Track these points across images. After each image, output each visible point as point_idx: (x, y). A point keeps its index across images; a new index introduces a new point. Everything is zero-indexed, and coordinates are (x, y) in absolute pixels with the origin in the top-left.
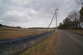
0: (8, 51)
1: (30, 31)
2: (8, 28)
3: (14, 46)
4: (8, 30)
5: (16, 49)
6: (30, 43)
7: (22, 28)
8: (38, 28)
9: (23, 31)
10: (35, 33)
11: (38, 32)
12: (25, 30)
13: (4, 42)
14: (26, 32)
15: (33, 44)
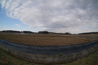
0: (54, 58)
1: (82, 38)
2: (56, 35)
3: (62, 54)
4: (55, 36)
5: (64, 57)
6: (81, 52)
7: (71, 34)
8: (90, 33)
9: (73, 38)
10: (87, 40)
11: (91, 38)
12: (75, 36)
13: (52, 48)
14: (77, 38)
15: (84, 54)
